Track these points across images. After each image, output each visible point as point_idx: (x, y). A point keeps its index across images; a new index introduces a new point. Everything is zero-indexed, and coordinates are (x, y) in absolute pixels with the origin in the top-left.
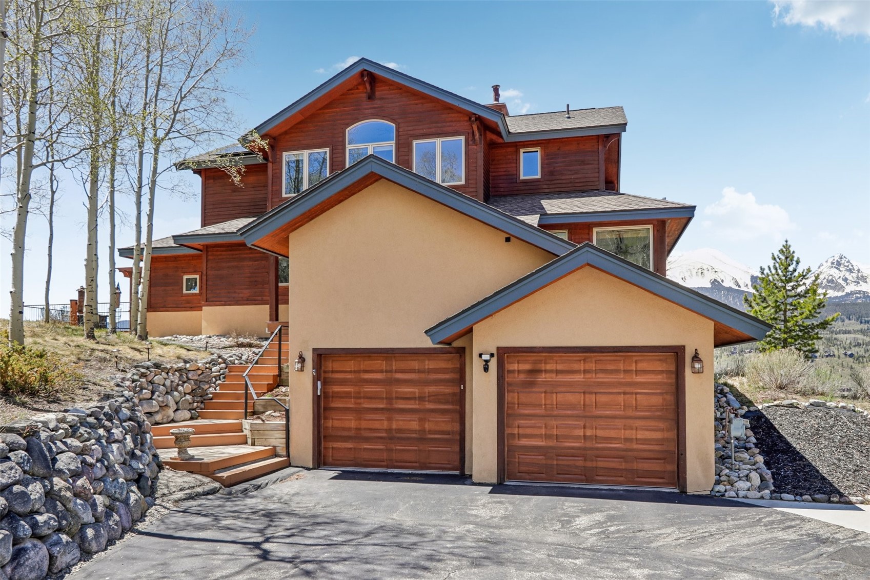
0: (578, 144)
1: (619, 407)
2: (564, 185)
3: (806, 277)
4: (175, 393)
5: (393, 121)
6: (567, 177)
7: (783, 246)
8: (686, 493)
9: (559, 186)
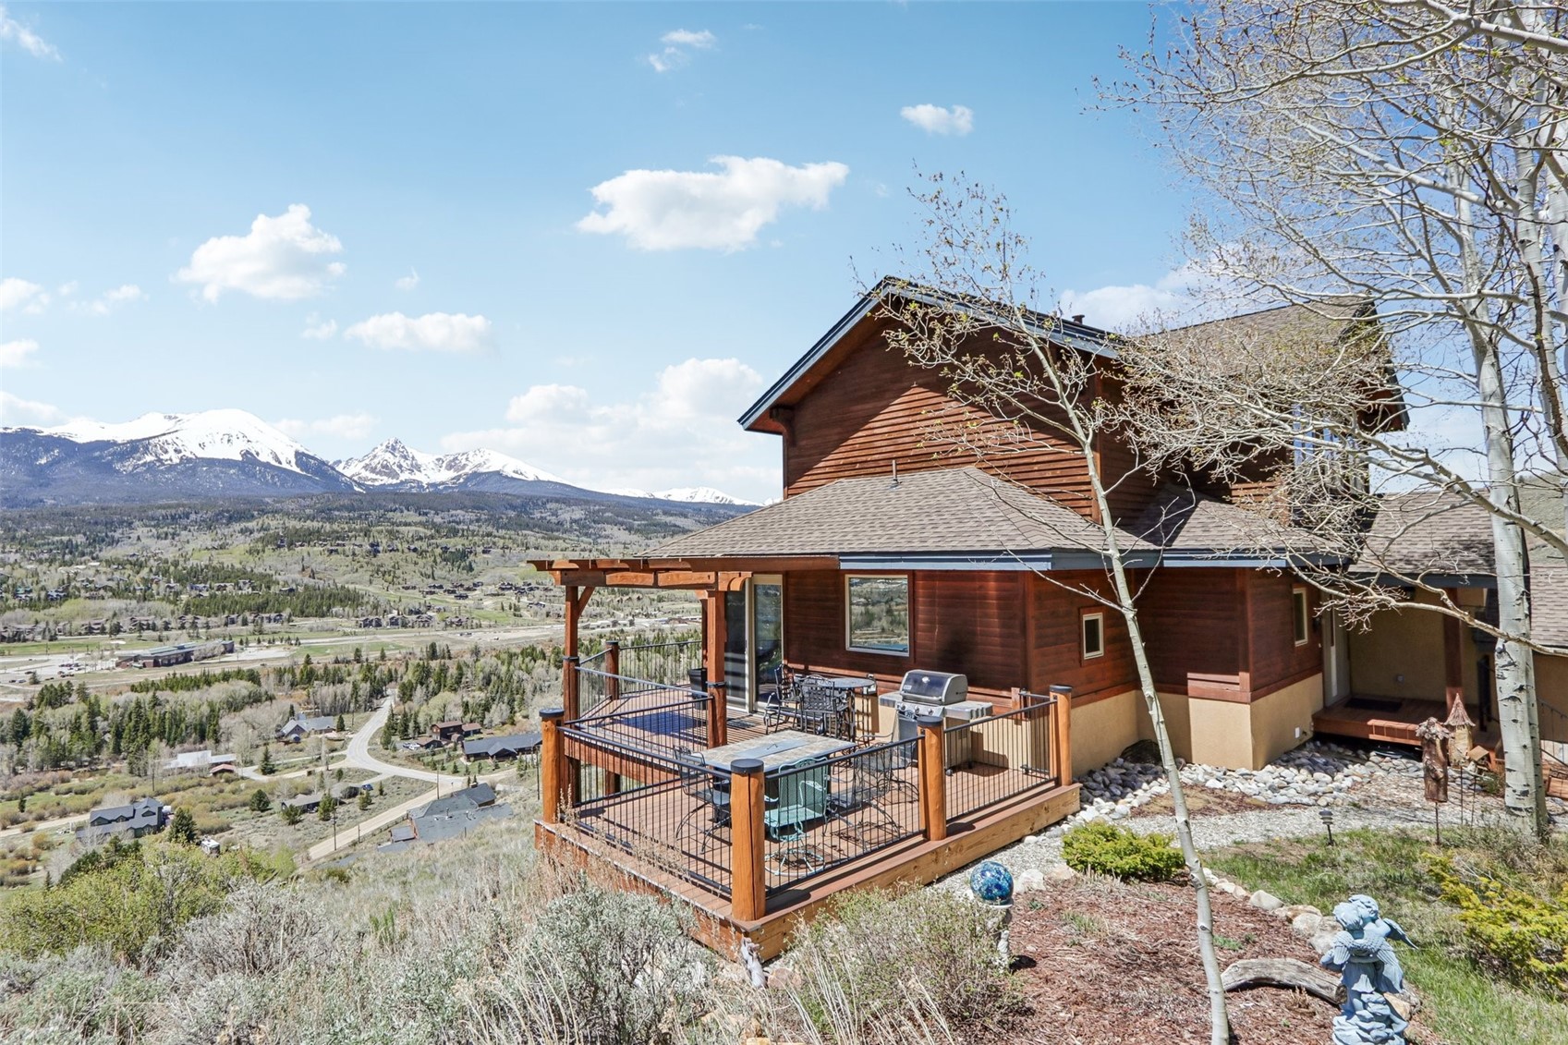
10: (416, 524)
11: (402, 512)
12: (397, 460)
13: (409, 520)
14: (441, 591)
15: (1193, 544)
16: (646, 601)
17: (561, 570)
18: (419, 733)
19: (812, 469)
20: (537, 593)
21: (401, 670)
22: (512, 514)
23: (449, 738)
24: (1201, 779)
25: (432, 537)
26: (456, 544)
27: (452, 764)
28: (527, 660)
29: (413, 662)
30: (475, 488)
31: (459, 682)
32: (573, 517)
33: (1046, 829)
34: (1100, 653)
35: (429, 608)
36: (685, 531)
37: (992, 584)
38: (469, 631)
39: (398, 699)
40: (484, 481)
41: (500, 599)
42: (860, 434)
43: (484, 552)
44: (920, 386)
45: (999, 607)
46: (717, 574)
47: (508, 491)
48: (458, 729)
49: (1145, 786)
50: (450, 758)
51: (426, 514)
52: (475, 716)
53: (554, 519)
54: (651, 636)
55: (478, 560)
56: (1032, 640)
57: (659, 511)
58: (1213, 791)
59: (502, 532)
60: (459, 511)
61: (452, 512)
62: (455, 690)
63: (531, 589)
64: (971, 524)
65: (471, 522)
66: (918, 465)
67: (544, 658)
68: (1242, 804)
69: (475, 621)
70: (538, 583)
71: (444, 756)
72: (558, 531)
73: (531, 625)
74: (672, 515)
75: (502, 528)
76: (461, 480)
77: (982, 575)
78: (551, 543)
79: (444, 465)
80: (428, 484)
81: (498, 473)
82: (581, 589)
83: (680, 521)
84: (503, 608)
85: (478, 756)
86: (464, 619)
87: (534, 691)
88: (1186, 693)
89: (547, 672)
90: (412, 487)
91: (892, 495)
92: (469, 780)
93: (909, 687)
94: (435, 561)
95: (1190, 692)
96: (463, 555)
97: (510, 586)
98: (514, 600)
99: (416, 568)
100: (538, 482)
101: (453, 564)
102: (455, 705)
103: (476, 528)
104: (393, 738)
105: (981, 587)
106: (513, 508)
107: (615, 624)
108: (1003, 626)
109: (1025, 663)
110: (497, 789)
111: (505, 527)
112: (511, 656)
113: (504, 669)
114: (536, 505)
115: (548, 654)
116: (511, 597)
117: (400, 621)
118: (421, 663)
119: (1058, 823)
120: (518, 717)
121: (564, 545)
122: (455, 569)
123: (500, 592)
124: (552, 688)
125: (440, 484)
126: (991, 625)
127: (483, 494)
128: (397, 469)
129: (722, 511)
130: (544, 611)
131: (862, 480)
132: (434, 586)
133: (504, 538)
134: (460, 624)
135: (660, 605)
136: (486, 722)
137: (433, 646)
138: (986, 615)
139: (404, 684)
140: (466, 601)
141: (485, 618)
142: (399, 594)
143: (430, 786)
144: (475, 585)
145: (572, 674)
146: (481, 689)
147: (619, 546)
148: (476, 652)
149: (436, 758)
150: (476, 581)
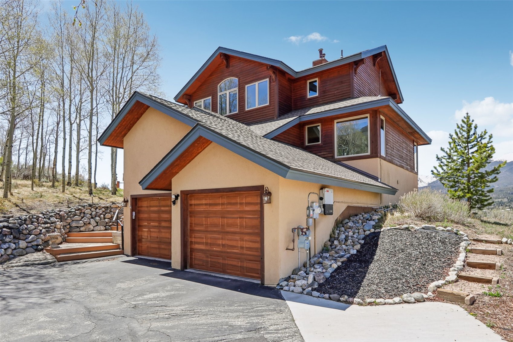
0: (339, 72)
1: (237, 226)
2: (331, 98)
3: (484, 137)
4: (97, 218)
5: (237, 77)
6: (333, 93)
7: (465, 117)
8: (264, 284)
9: (329, 98)
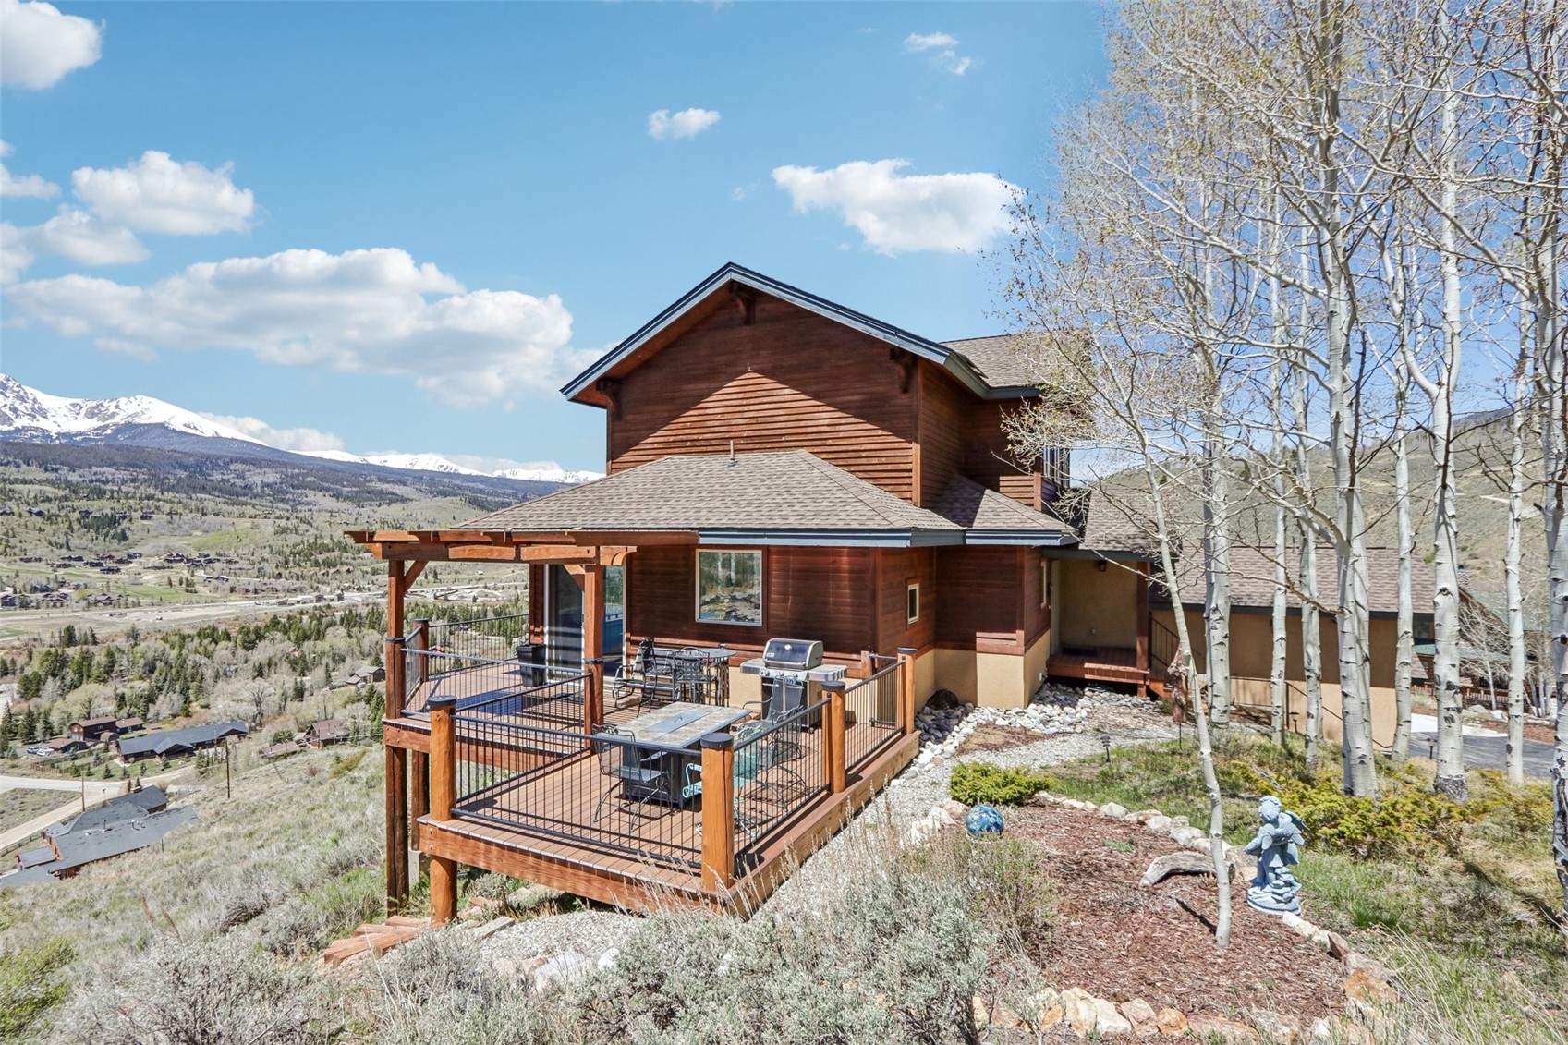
10: (40, 482)
11: (18, 466)
12: (9, 402)
13: (29, 477)
14: (81, 564)
15: (988, 525)
16: (358, 574)
17: (383, 543)
18: (52, 735)
19: (637, 444)
20: (217, 565)
21: (21, 660)
22: (183, 474)
23: (97, 737)
24: (991, 718)
25: (66, 499)
26: (101, 507)
27: (103, 768)
28: (206, 642)
29: (40, 651)
30: (129, 442)
31: (109, 669)
32: (266, 480)
33: (901, 773)
34: (917, 618)
35: (62, 584)
36: (403, 500)
37: (845, 559)
38: (123, 610)
39: (16, 696)
40: (141, 434)
41: (166, 573)
42: (691, 413)
43: (143, 518)
44: (754, 371)
45: (851, 580)
46: (598, 549)
47: (176, 447)
48: (110, 726)
49: (956, 728)
50: (99, 761)
51: (56, 470)
52: (133, 709)
53: (239, 482)
54: (364, 611)
55: (135, 527)
56: (880, 609)
57: (373, 477)
58: (1002, 728)
59: (168, 495)
60: (106, 469)
61: (95, 469)
62: (105, 681)
63: (210, 561)
64: (825, 503)
65: (124, 482)
66: (751, 446)
67: (229, 638)
68: (1027, 737)
69: (130, 599)
70: (218, 554)
71: (91, 759)
72: (244, 495)
73: (209, 602)
74: (388, 482)
75: (168, 490)
76: (109, 432)
77: (836, 551)
78: (235, 509)
79: (83, 411)
80: (58, 434)
81: (162, 426)
82: (409, 564)
83: (398, 489)
84: (170, 584)
85: (139, 756)
86: (115, 597)
87: (217, 677)
88: (974, 649)
89: (233, 654)
90: (32, 436)
91: (733, 474)
92: (130, 784)
93: (772, 655)
94: (70, 527)
95: (978, 648)
96: (113, 521)
97: (181, 559)
98: (185, 574)
99: (42, 536)
100: (217, 439)
101: (97, 531)
102: (106, 699)
103: (132, 490)
104: (11, 744)
105: (834, 562)
106: (184, 467)
107: (319, 599)
108: (854, 596)
109: (874, 629)
110: (168, 791)
111: (172, 489)
112: (183, 638)
113: (173, 654)
114: (215, 465)
115: (233, 635)
116: (182, 571)
117: (17, 601)
118: (53, 650)
119: (907, 766)
120: (195, 707)
121: (254, 512)
122: (102, 538)
123: (166, 564)
124: (240, 672)
125: (76, 435)
126: (843, 595)
127: (142, 449)
128: (10, 413)
129: (446, 480)
130: (227, 586)
131: (695, 458)
132: (70, 558)
133: (172, 502)
134: (108, 602)
135: (374, 578)
136: (149, 715)
137: (70, 631)
138: (839, 587)
139: (26, 677)
140: (118, 576)
141: (146, 596)
142: (15, 567)
143: (68, 797)
144: (129, 556)
145: (398, 657)
146: (141, 678)
147: (324, 514)
148: (134, 635)
149: (78, 763)
150: (132, 551)
